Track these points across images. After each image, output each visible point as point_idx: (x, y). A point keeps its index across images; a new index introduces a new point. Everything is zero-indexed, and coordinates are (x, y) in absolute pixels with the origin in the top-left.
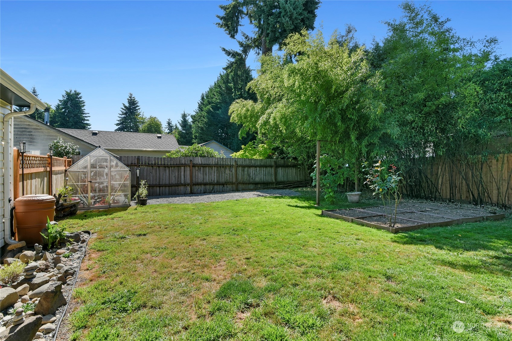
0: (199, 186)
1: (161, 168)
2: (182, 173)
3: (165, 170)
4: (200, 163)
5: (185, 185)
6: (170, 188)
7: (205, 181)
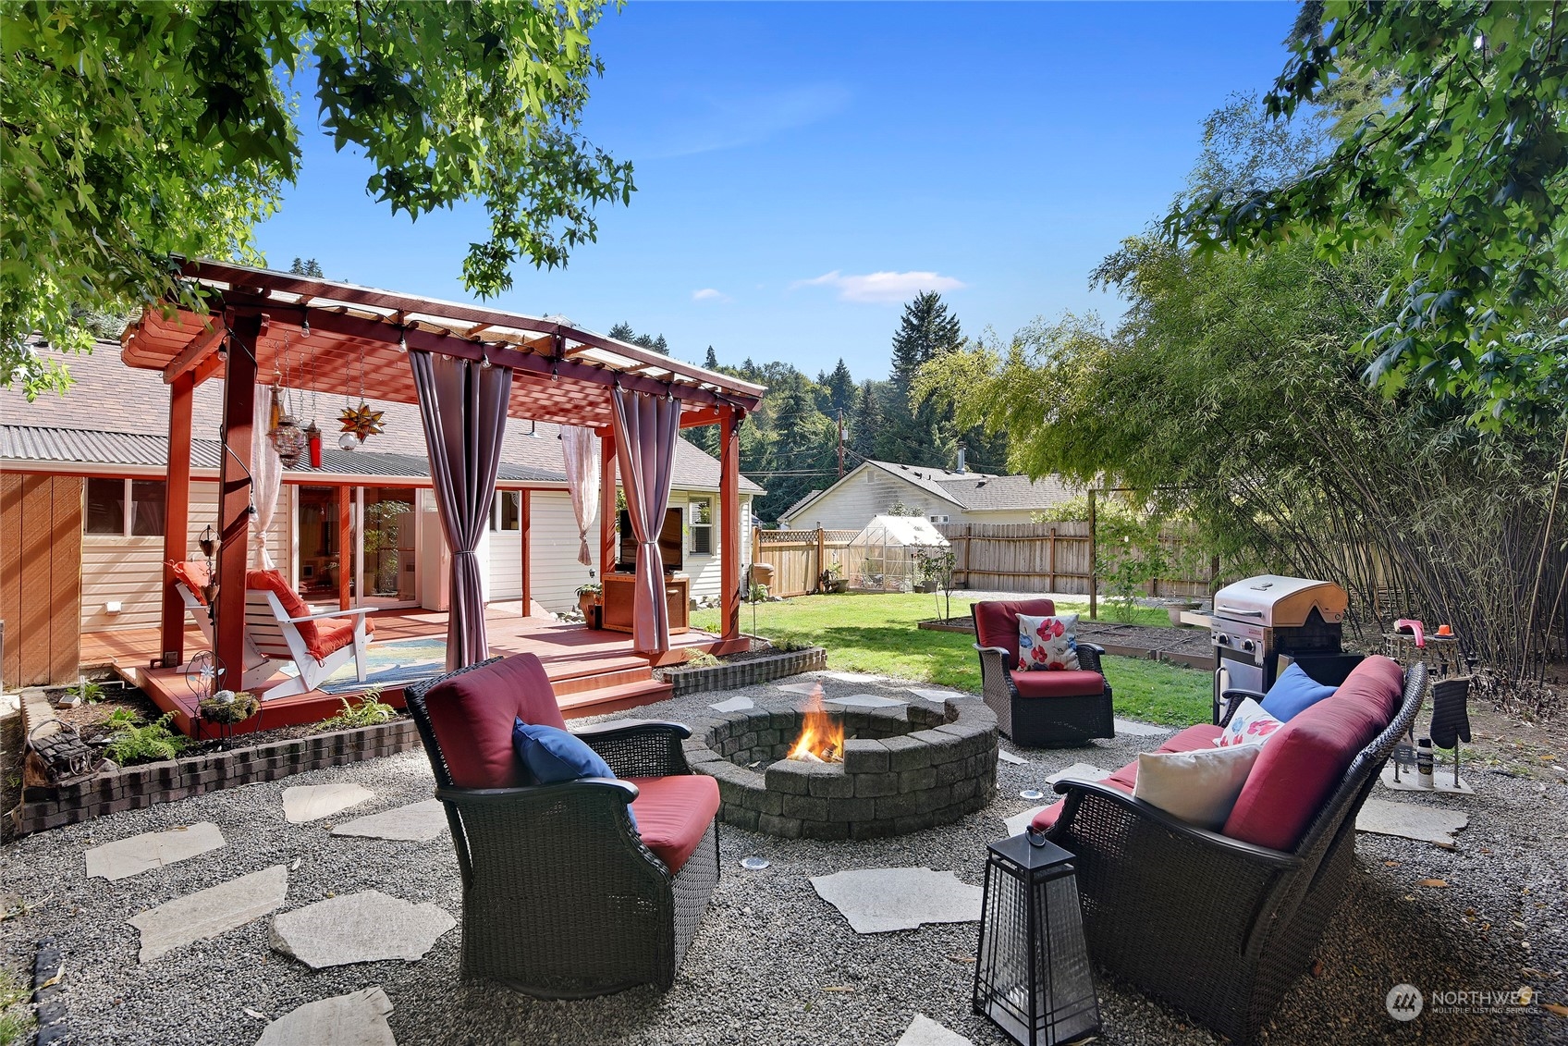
0: (1069, 580)
1: (1003, 543)
2: (1038, 553)
3: (1009, 547)
4: (1073, 533)
5: (1042, 575)
6: (1016, 578)
7: (1081, 570)
